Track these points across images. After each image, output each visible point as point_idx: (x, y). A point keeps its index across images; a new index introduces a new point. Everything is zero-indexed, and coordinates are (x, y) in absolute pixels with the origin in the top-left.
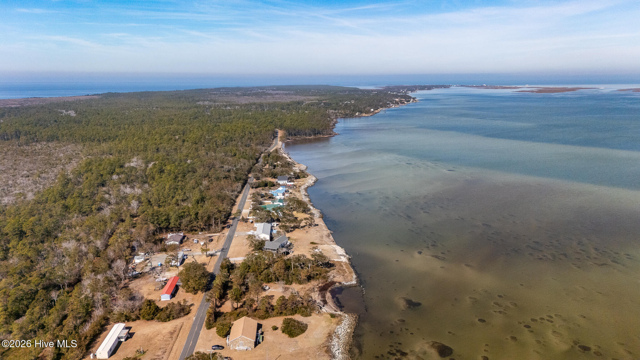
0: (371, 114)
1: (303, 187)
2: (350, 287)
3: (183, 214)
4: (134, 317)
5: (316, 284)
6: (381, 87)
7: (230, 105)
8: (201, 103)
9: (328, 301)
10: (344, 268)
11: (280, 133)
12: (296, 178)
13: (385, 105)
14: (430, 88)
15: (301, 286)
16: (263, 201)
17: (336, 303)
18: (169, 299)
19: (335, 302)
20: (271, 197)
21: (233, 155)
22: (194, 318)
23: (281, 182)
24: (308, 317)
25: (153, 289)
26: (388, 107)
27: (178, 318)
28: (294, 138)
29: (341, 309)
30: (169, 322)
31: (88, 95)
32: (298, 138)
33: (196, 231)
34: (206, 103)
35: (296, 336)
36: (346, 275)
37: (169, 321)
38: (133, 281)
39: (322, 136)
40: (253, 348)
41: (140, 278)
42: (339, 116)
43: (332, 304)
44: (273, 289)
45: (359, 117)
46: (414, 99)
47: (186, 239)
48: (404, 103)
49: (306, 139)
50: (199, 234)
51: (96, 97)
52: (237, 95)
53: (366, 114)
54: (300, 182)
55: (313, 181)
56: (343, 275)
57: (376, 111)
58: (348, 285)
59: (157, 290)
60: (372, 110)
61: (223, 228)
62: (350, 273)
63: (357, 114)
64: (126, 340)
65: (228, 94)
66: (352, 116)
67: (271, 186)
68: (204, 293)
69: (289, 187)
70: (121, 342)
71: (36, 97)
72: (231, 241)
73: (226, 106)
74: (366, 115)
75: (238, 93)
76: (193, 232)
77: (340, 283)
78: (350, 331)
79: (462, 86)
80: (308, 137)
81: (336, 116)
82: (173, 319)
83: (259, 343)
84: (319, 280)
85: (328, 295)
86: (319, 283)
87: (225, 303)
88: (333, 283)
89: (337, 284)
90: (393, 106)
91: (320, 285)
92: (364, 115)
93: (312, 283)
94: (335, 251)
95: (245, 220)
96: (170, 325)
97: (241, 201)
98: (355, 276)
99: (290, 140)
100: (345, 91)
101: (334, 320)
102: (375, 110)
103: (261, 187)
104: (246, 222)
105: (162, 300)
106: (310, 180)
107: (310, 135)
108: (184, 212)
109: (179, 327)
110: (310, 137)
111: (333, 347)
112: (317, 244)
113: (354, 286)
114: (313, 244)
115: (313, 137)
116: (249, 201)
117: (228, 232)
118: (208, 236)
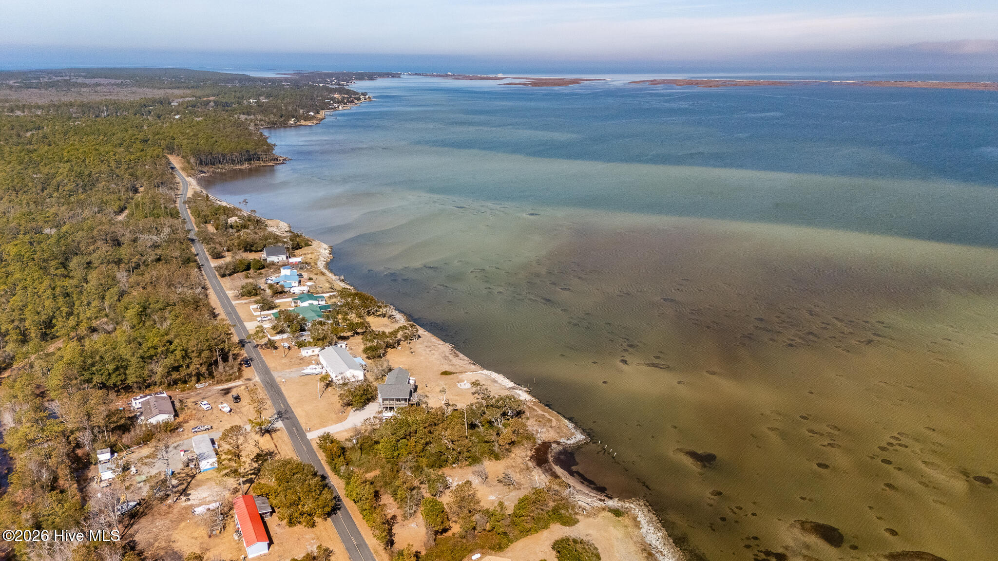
0: (314, 122)
1: (321, 265)
2: (579, 447)
3: (152, 352)
5: (524, 454)
9: (570, 484)
10: (540, 412)
11: (176, 161)
12: (296, 248)
13: (325, 106)
14: (371, 77)
16: (275, 302)
17: (586, 483)
18: (267, 551)
19: (583, 483)
20: (282, 292)
21: (116, 210)
23: (274, 259)
25: (206, 537)
26: (332, 108)
28: (211, 170)
29: (605, 494)
32: (220, 169)
33: (185, 382)
36: (554, 424)
38: (135, 527)
39: (262, 164)
41: (143, 514)
42: (262, 126)
43: (580, 485)
45: (296, 126)
46: (364, 94)
47: (179, 404)
48: (354, 102)
50: (196, 388)
52: (11, 87)
53: (305, 121)
54: (308, 256)
55: (328, 252)
56: (551, 427)
57: (320, 116)
58: (574, 444)
59: (216, 535)
60: (312, 114)
61: (238, 368)
62: (558, 420)
63: (291, 122)
66: (283, 125)
67: (260, 269)
68: (329, 519)
69: (297, 267)
72: (282, 393)
74: (308, 123)
75: (11, 82)
76: (180, 385)
77: (557, 443)
78: (661, 534)
79: (416, 74)
80: (237, 167)
84: (521, 445)
85: (558, 470)
86: (526, 451)
87: (394, 531)
88: (546, 446)
89: (554, 445)
90: (340, 107)
91: (529, 453)
92: (303, 122)
93: (516, 452)
94: (496, 382)
95: (272, 345)
97: (224, 306)
98: (571, 425)
99: (205, 173)
101: (625, 520)
102: (315, 114)
103: (238, 272)
104: (276, 348)
105: (250, 557)
106: (322, 250)
107: (241, 162)
108: (155, 348)
110: (241, 165)
112: (454, 373)
113: (587, 443)
114: (447, 374)
115: (246, 166)
116: (239, 304)
117: (256, 374)
118: (222, 390)
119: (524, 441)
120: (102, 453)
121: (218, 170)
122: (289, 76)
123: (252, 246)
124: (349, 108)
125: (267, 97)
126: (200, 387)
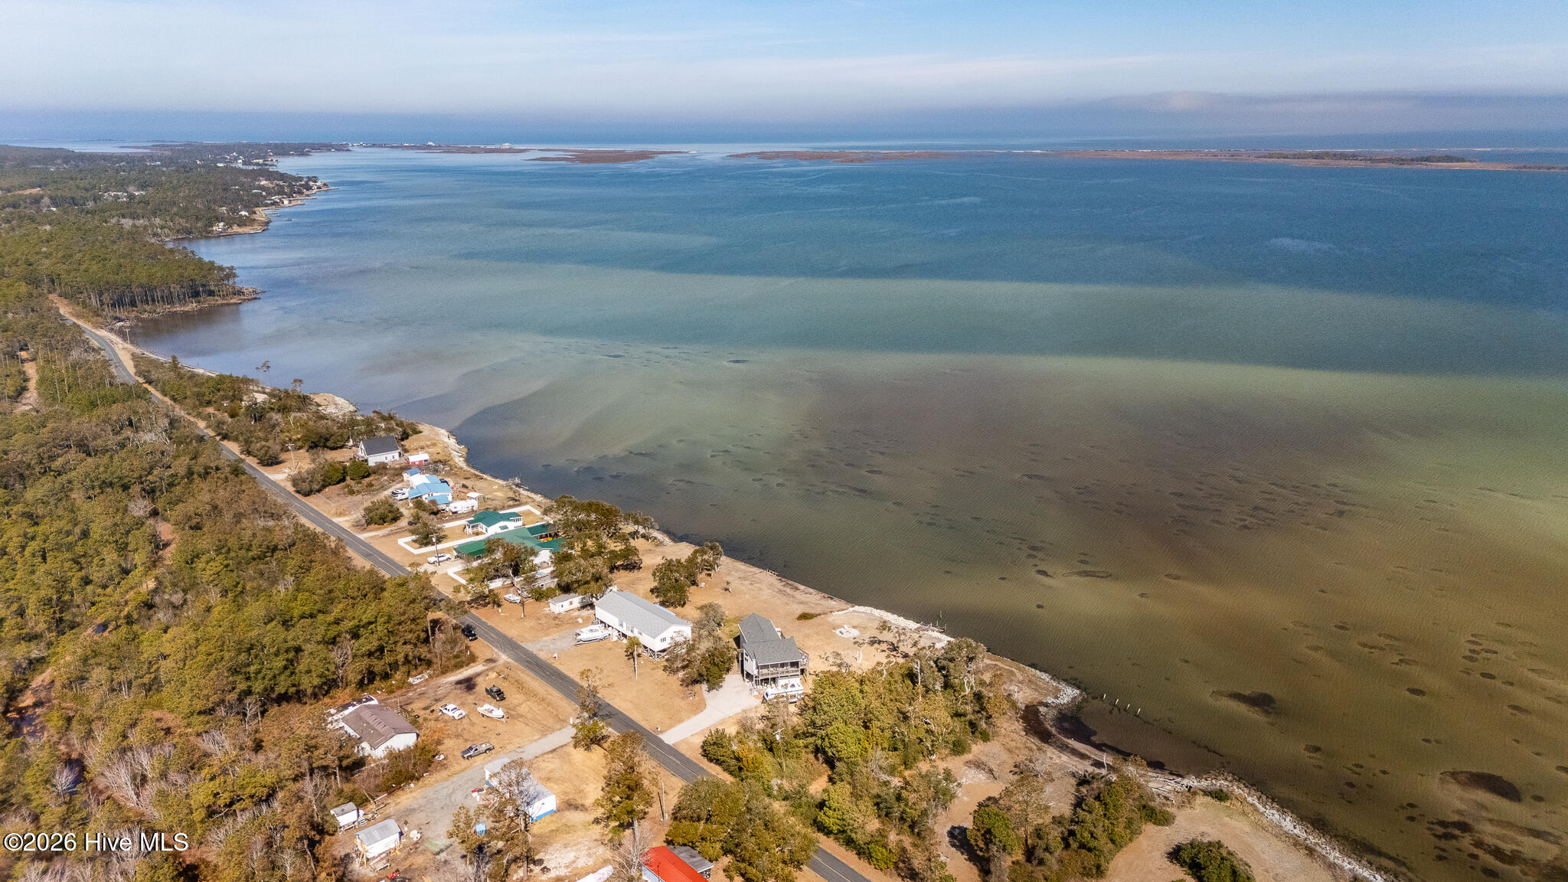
0: (252, 226)
1: (460, 463)
2: (1081, 706)
5: (1015, 726)
6: (144, 148)
10: (987, 661)
24: (1176, 822)
26: (272, 204)
32: (147, 313)
33: (386, 676)
36: (1019, 676)
45: (226, 236)
50: (411, 685)
53: (239, 225)
54: (430, 450)
56: (1020, 681)
57: (259, 218)
58: (1069, 703)
60: (246, 214)
62: (1021, 671)
63: (218, 229)
66: (206, 233)
67: (364, 477)
77: (1045, 705)
78: (1290, 818)
79: (374, 145)
80: (178, 308)
84: (1000, 714)
85: (1076, 745)
86: (1014, 722)
88: (1033, 711)
89: (1043, 709)
90: (286, 202)
91: (1019, 725)
92: (236, 229)
93: (1001, 726)
95: (488, 600)
98: (1046, 676)
101: (1237, 805)
102: (250, 214)
104: (498, 604)
106: (443, 439)
112: (817, 615)
113: (1084, 700)
114: (808, 619)
115: (192, 306)
116: (371, 537)
117: (496, 650)
118: (459, 682)
120: (344, 812)
121: (145, 316)
123: (327, 440)
124: (299, 202)
125: (143, 186)
126: (417, 682)
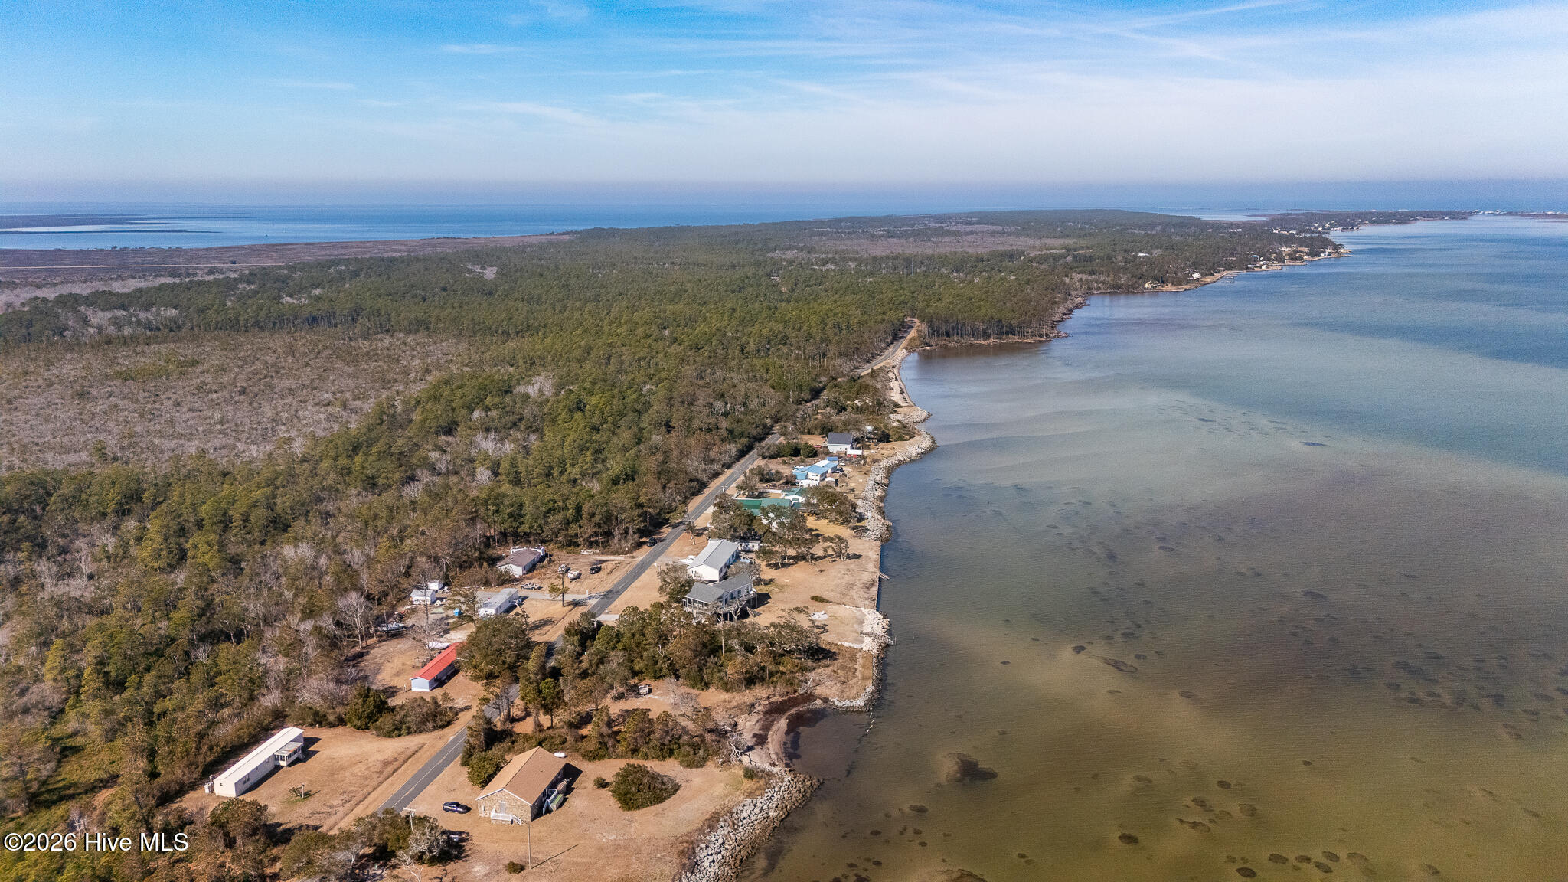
0: (1189, 287)
1: (885, 463)
2: (846, 711)
4: (331, 718)
5: (765, 696)
7: (833, 261)
8: (777, 254)
9: (769, 740)
10: (859, 666)
11: (916, 329)
12: (880, 441)
13: (1244, 263)
14: (1404, 218)
15: (726, 696)
16: (767, 490)
17: (789, 745)
18: (428, 690)
20: (790, 482)
22: (452, 738)
23: (834, 448)
24: (694, 770)
25: (409, 665)
26: (1248, 268)
27: (421, 732)
28: (942, 343)
29: (788, 762)
30: (397, 739)
31: (553, 234)
32: (954, 342)
33: (578, 545)
34: (790, 254)
35: (638, 808)
37: (399, 736)
38: (385, 643)
39: (1017, 339)
40: (529, 820)
42: (1098, 290)
43: (777, 746)
44: (658, 695)
45: (1153, 293)
47: (545, 562)
48: (1302, 259)
49: (972, 345)
50: (578, 553)
51: (566, 238)
52: (873, 236)
53: (1173, 284)
54: (884, 451)
55: (920, 451)
56: (844, 683)
57: (1208, 279)
59: (414, 666)
60: (1196, 276)
61: (639, 545)
62: (864, 678)
63: (1147, 286)
64: (290, 765)
65: (854, 232)
66: (1132, 290)
67: (809, 457)
69: (849, 460)
70: (278, 768)
71: (450, 236)
72: (639, 576)
73: (825, 262)
74: (1174, 289)
75: (878, 232)
76: (570, 548)
77: (826, 700)
80: (979, 342)
81: (1089, 288)
82: (409, 733)
83: (549, 811)
84: (775, 687)
85: (782, 724)
86: (774, 695)
88: (809, 697)
89: (818, 701)
90: (1264, 267)
92: (1168, 287)
93: (757, 691)
94: (863, 622)
95: (698, 531)
96: (396, 745)
97: (718, 487)
98: (870, 688)
99: (931, 346)
100: (1153, 226)
101: (749, 784)
102: (1203, 275)
103: (784, 456)
104: (700, 535)
105: (413, 690)
106: (911, 449)
109: (409, 753)
110: (986, 340)
111: (703, 846)
112: (827, 601)
113: (855, 711)
114: (818, 601)
115: (993, 341)
117: (647, 553)
118: (596, 560)
119: (779, 684)
120: (433, 582)
121: (951, 344)
122: (1264, 219)
